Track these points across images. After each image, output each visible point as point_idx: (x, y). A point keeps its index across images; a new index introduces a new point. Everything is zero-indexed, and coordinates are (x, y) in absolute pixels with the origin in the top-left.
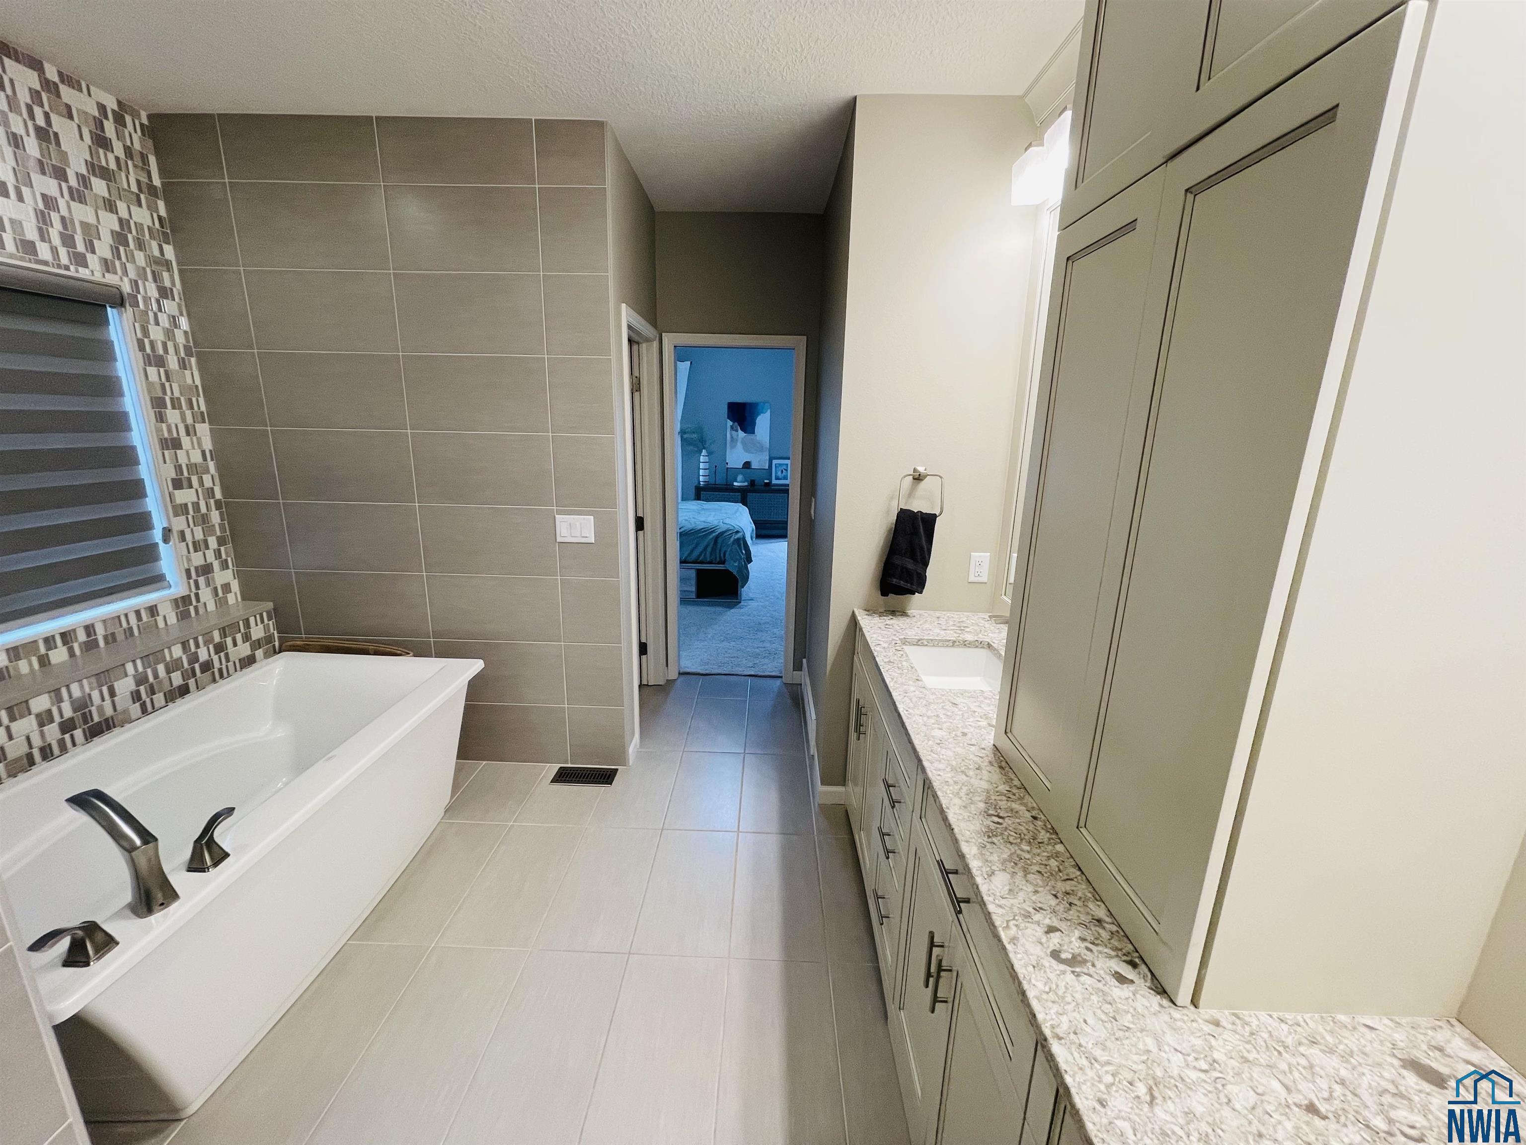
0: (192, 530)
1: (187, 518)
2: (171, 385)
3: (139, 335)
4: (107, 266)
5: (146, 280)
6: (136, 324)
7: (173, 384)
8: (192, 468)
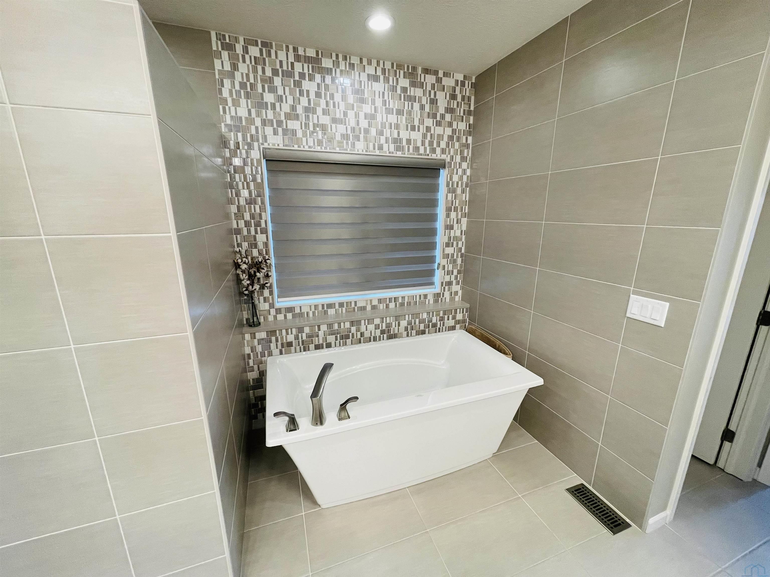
0: (448, 265)
1: (448, 260)
2: (456, 201)
3: (448, 180)
4: (443, 151)
5: (457, 155)
6: (448, 175)
7: (457, 201)
8: (455, 238)
